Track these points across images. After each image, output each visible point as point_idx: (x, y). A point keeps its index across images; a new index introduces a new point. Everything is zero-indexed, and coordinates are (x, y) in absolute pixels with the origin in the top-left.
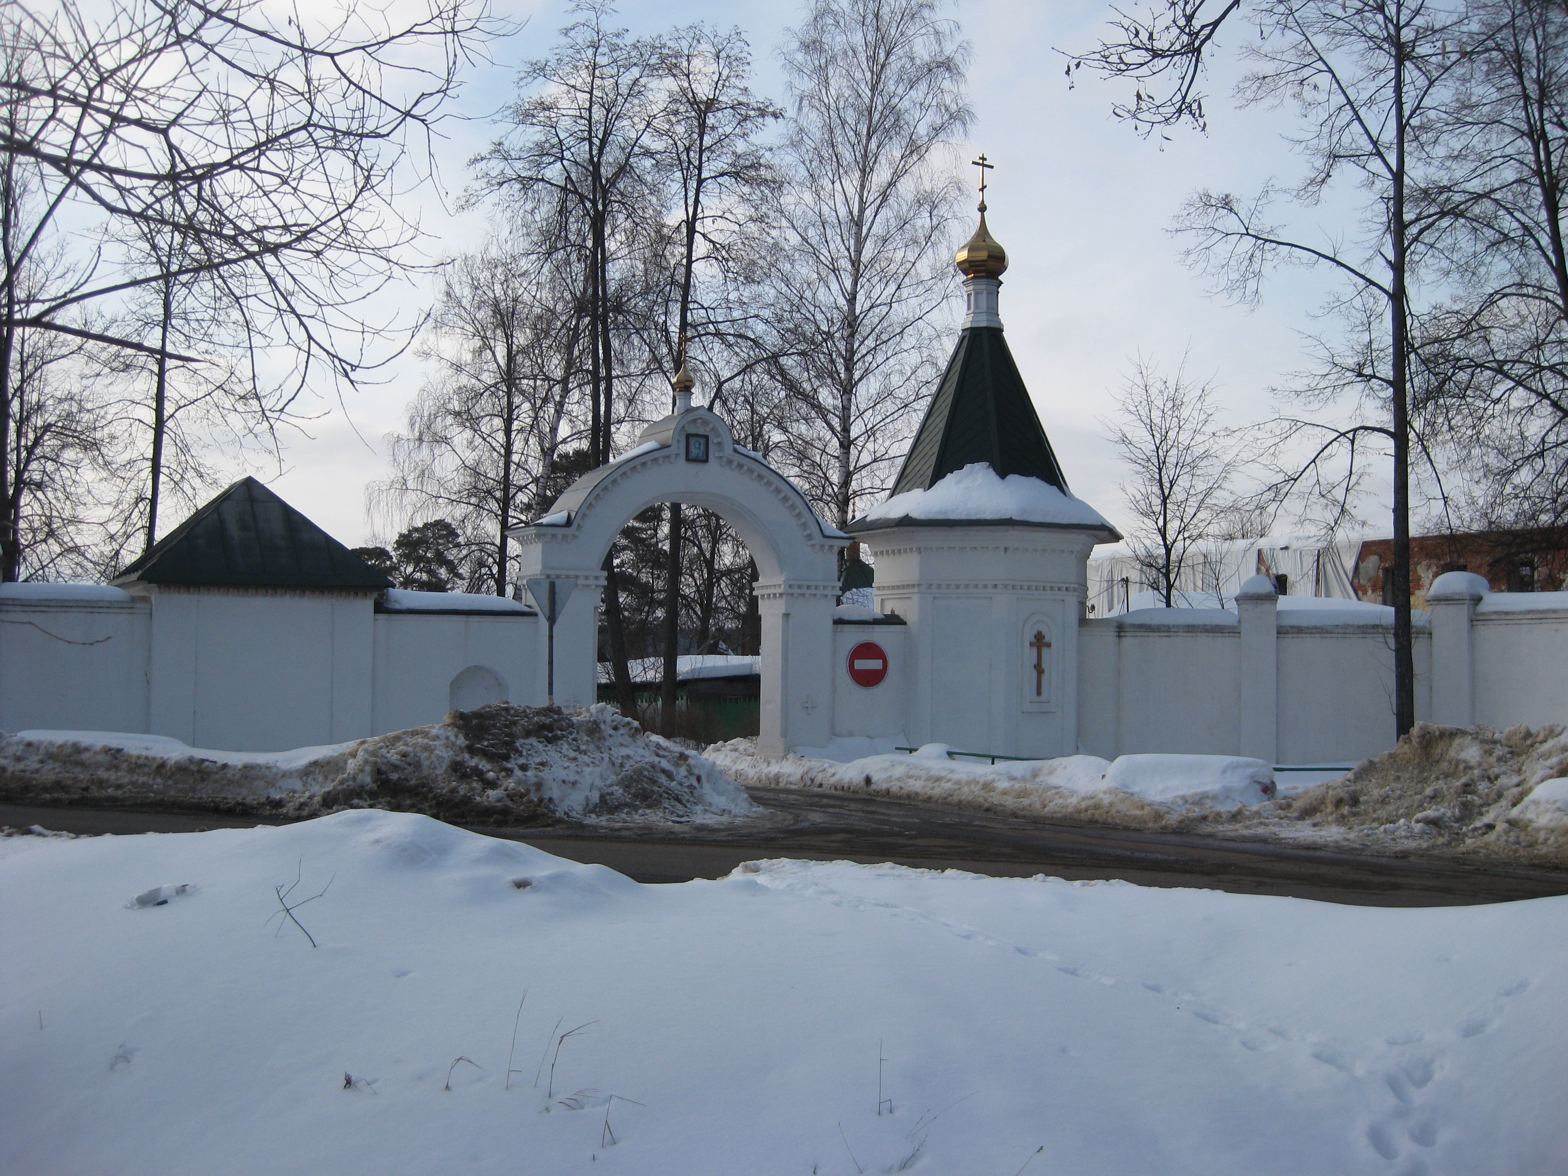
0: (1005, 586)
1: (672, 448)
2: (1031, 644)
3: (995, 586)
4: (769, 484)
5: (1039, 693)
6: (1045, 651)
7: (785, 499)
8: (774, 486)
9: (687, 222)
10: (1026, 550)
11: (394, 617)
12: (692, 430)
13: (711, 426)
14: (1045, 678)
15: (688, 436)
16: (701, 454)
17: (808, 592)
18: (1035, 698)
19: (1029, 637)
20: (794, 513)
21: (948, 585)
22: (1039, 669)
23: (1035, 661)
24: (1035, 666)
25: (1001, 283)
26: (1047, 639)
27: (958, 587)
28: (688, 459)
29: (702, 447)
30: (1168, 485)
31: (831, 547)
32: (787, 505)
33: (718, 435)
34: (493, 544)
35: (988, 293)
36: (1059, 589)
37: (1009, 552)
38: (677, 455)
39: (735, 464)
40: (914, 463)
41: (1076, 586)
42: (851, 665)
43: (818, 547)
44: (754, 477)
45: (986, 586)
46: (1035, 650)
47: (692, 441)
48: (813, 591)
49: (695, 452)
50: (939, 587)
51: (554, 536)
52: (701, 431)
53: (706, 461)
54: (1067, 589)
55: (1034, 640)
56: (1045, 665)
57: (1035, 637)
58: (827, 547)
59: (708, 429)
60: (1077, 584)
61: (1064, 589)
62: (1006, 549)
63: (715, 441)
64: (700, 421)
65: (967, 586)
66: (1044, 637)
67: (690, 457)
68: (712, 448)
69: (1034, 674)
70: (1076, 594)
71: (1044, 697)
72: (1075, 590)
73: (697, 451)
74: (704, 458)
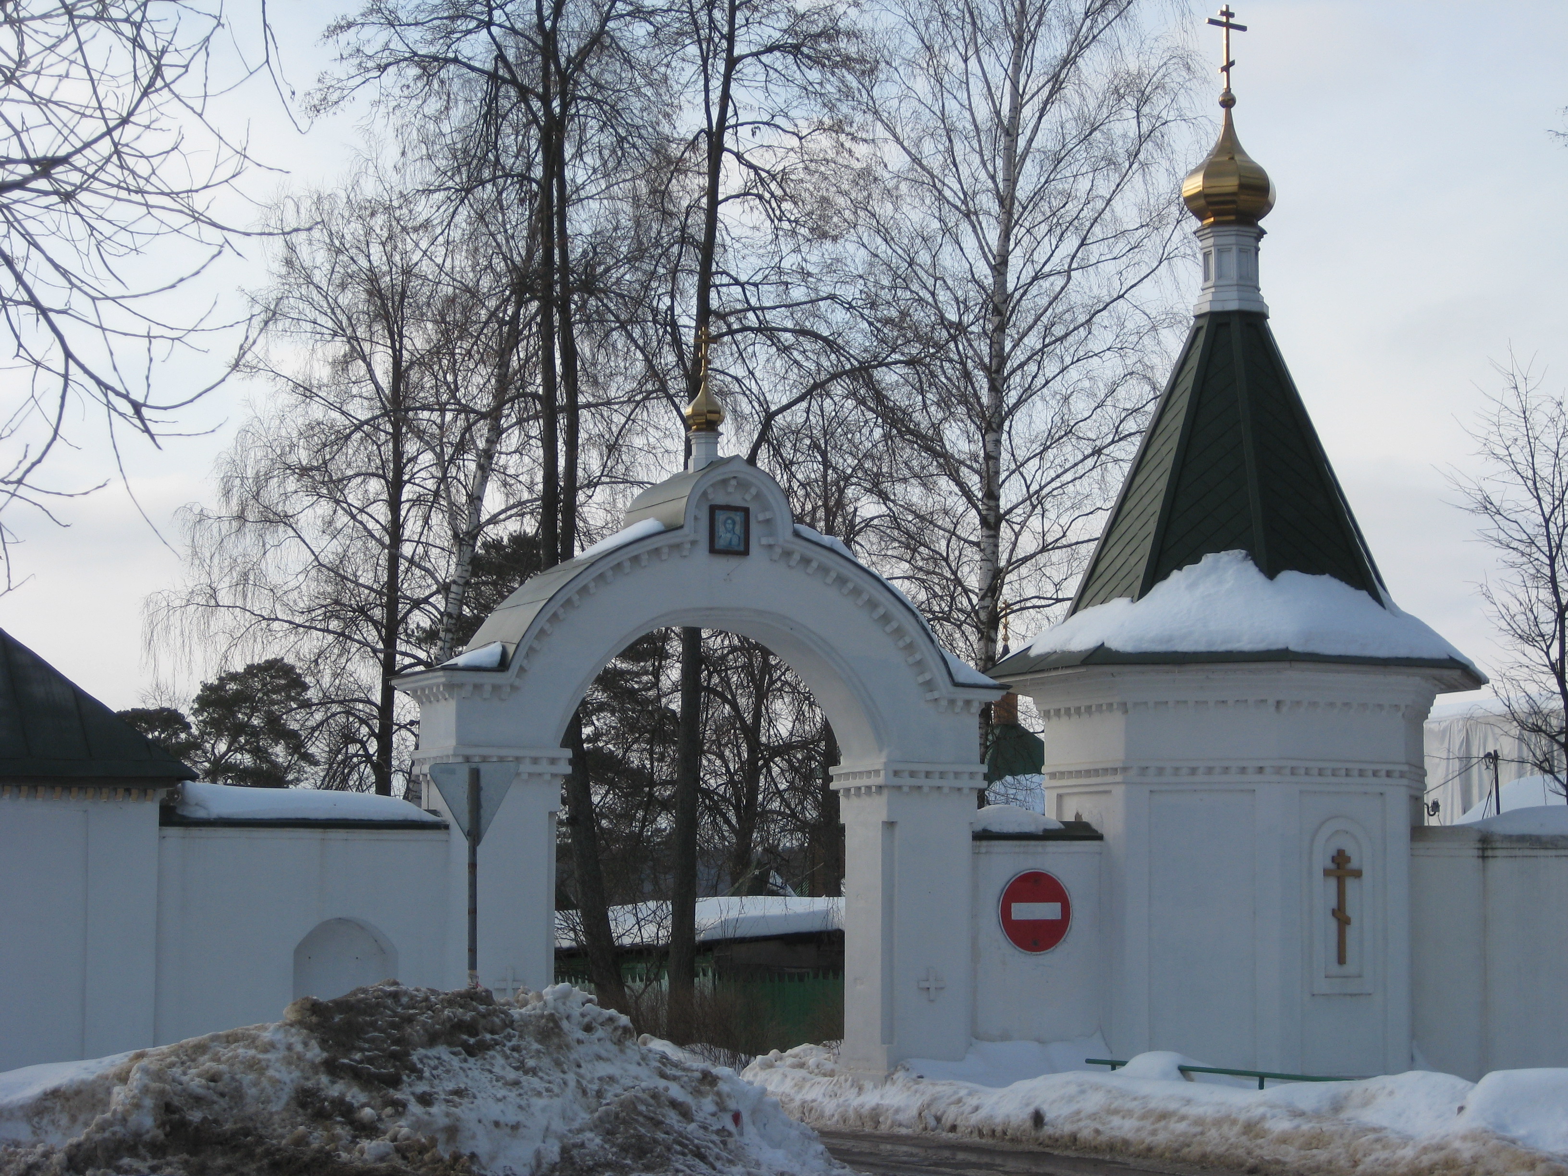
0: (1278, 770)
1: (686, 530)
2: (1327, 873)
3: (1261, 770)
4: (857, 592)
5: (1341, 959)
6: (1351, 884)
7: (886, 618)
8: (865, 597)
9: (709, 133)
10: (1314, 704)
11: (195, 832)
12: (720, 499)
13: (753, 491)
14: (1351, 933)
15: (713, 510)
16: (735, 541)
17: (926, 783)
18: (1335, 968)
19: (1322, 860)
20: (901, 644)
21: (1177, 769)
22: (1341, 916)
23: (1333, 903)
24: (1334, 913)
25: (1262, 233)
26: (1354, 864)
27: (1193, 771)
28: (713, 550)
29: (738, 529)
31: (968, 703)
32: (888, 629)
33: (766, 507)
34: (369, 702)
35: (1240, 251)
36: (1375, 774)
37: (1285, 709)
38: (694, 543)
39: (796, 557)
40: (1114, 552)
41: (1405, 768)
42: (1006, 912)
43: (944, 703)
44: (829, 580)
45: (1243, 770)
46: (1333, 883)
47: (721, 516)
48: (936, 782)
49: (724, 537)
50: (1160, 771)
51: (477, 687)
52: (736, 500)
53: (746, 552)
54: (1389, 774)
55: (1331, 866)
56: (1351, 910)
57: (1333, 859)
58: (960, 703)
59: (748, 497)
60: (1409, 764)
61: (1383, 773)
62: (1278, 703)
63: (761, 517)
64: (733, 482)
65: (1210, 770)
66: (1348, 860)
67: (717, 547)
68: (755, 529)
69: (1333, 924)
70: (1405, 781)
71: (1351, 967)
72: (1402, 775)
73: (729, 535)
74: (742, 548)
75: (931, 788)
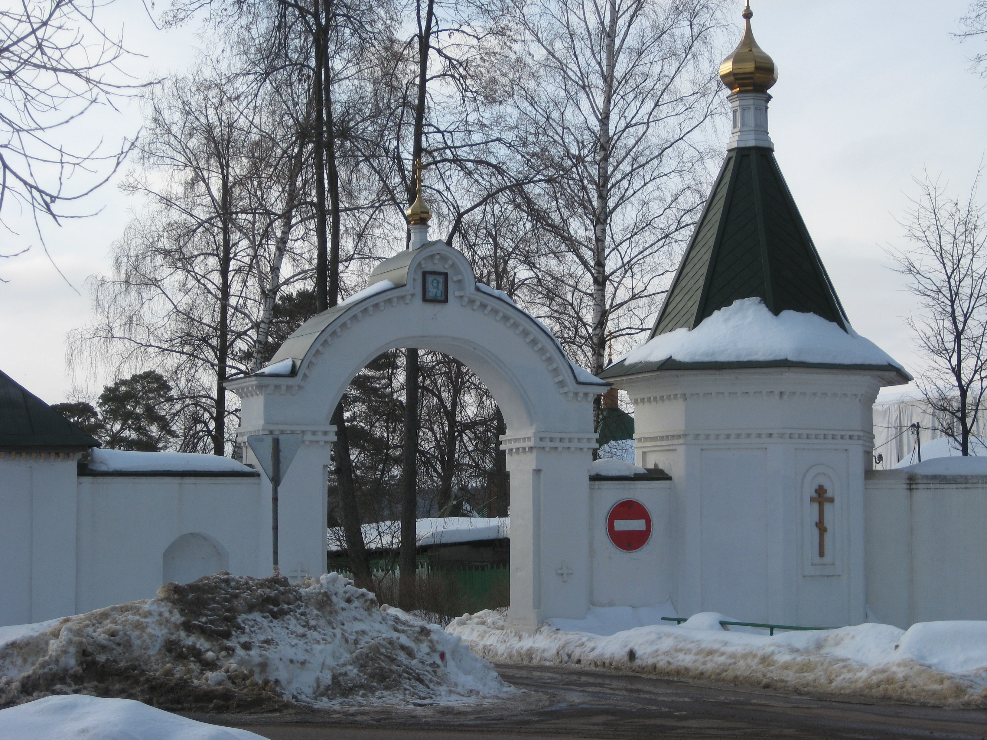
0: (782, 436)
1: (408, 287)
2: (812, 500)
3: (770, 435)
4: (515, 325)
5: (822, 554)
6: (827, 507)
7: (534, 342)
8: (521, 328)
10: (804, 394)
11: (100, 479)
12: (429, 267)
13: (450, 262)
14: (828, 537)
15: (425, 274)
16: (439, 294)
17: (560, 445)
18: (817, 559)
19: (809, 491)
20: (544, 358)
21: (718, 435)
22: (821, 527)
23: (816, 518)
24: (816, 525)
25: (770, 97)
26: (829, 494)
27: (728, 436)
28: (425, 300)
29: (441, 286)
30: (962, 319)
31: (586, 394)
32: (536, 348)
33: (458, 272)
34: (210, 397)
35: (756, 109)
36: (842, 437)
37: (785, 397)
38: (413, 295)
39: (478, 303)
40: (678, 299)
41: (861, 434)
42: (611, 526)
43: (571, 395)
44: (498, 318)
45: (759, 436)
46: (816, 506)
47: (430, 278)
48: (566, 444)
49: (432, 291)
50: (707, 437)
51: (277, 387)
52: (439, 268)
53: (445, 301)
54: (851, 437)
55: (815, 495)
56: (828, 522)
57: (816, 491)
58: (581, 395)
59: (447, 266)
60: (863, 431)
61: (847, 437)
62: (781, 394)
63: (455, 279)
64: (438, 257)
65: (738, 436)
66: (826, 491)
67: (427, 297)
68: (451, 286)
69: (816, 532)
70: (861, 442)
71: (827, 558)
72: (859, 438)
73: (435, 290)
74: (443, 298)
75: (563, 448)
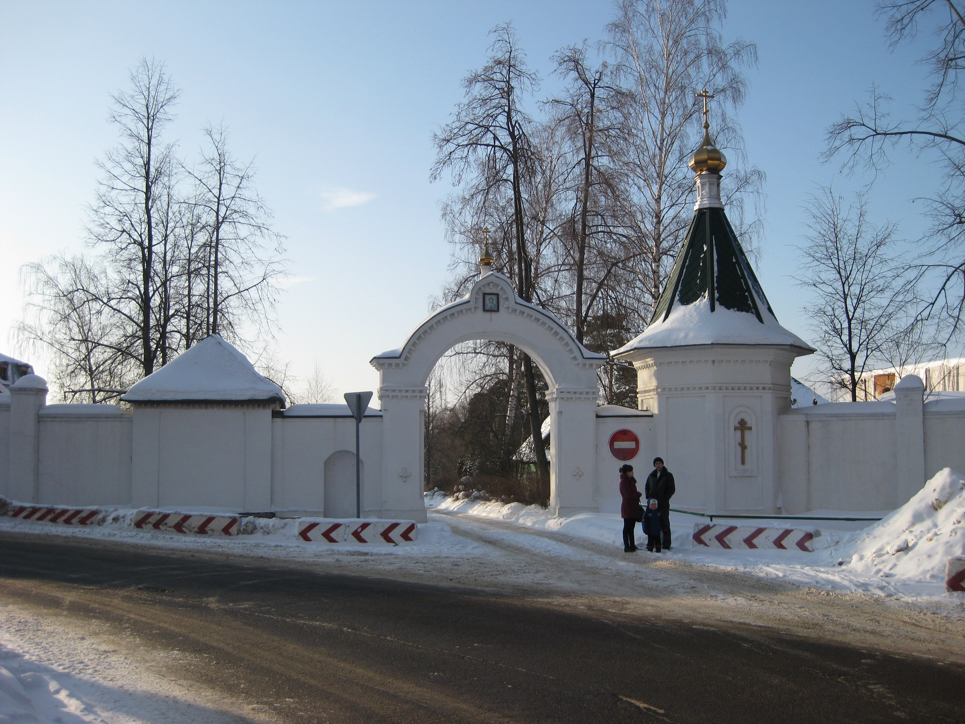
0: (714, 388)
1: (471, 303)
2: (736, 429)
3: (707, 388)
4: (544, 324)
5: (743, 463)
6: (747, 433)
7: (556, 333)
8: (547, 325)
10: (729, 361)
12: (488, 291)
13: (500, 287)
14: (747, 452)
15: (484, 295)
16: (493, 306)
18: (740, 466)
19: (734, 422)
20: (563, 343)
22: (743, 446)
23: (739, 440)
24: (739, 444)
25: (721, 177)
26: (749, 425)
27: (683, 389)
28: (484, 310)
29: (495, 302)
30: (852, 310)
31: (591, 365)
32: (558, 337)
33: (506, 293)
35: (710, 184)
36: (757, 388)
37: (716, 364)
38: (476, 308)
39: (518, 311)
40: (661, 305)
41: (771, 386)
42: (611, 444)
43: (581, 365)
44: (532, 320)
45: (701, 388)
46: (739, 433)
47: (487, 297)
48: (578, 396)
49: (489, 305)
50: (670, 389)
51: (390, 365)
52: (494, 291)
53: (498, 310)
54: (764, 389)
55: (737, 425)
56: (747, 443)
57: (739, 423)
58: (588, 365)
59: (498, 290)
60: (773, 384)
61: (755, 388)
62: (713, 361)
63: (504, 297)
64: (491, 284)
66: (746, 423)
67: (486, 309)
68: (501, 301)
69: (739, 449)
70: (771, 391)
71: (747, 466)
72: (770, 389)
73: (491, 304)
74: (496, 309)
75: (576, 398)
